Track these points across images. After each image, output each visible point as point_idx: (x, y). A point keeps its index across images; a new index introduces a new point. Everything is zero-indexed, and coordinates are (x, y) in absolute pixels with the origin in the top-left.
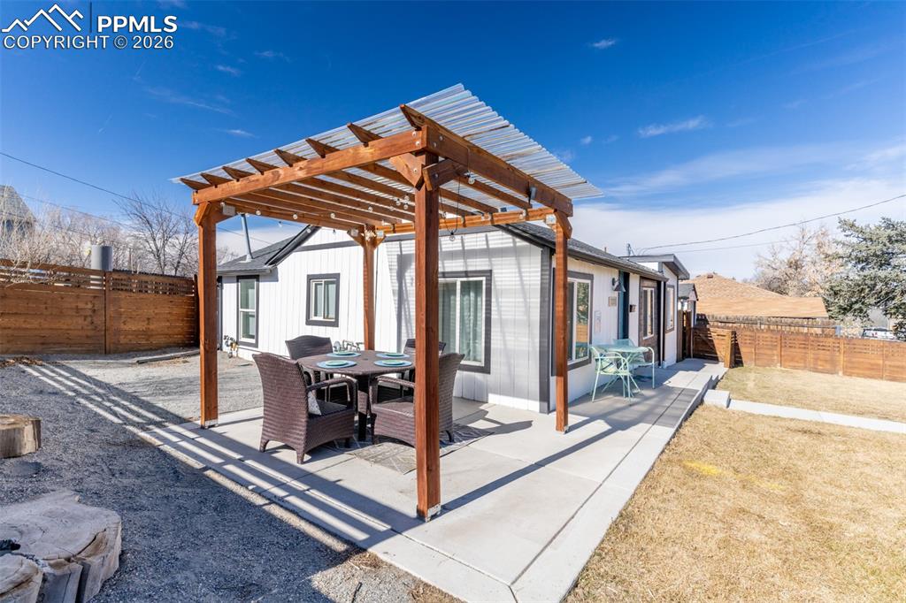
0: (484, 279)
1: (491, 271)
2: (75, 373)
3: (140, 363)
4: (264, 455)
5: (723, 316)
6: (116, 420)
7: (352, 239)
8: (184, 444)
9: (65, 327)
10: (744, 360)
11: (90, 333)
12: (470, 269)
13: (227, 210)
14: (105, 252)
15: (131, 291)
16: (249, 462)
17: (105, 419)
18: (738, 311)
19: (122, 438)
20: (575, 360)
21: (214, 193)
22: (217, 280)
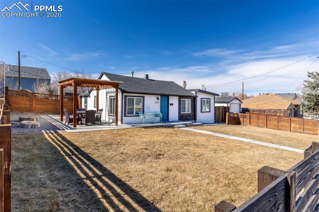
9: (49, 107)
20: (134, 115)
21: (63, 84)
22: (81, 97)
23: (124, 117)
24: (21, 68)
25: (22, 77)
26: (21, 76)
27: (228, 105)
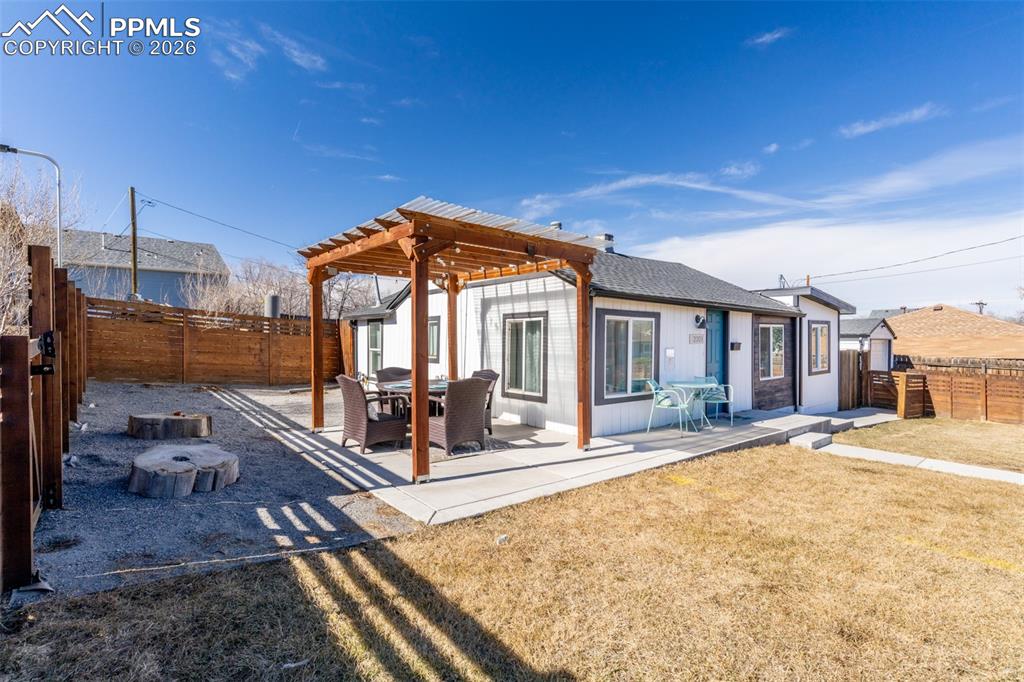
0: (541, 319)
1: (547, 312)
2: (244, 397)
3: (292, 393)
4: (343, 448)
5: (933, 358)
6: (260, 425)
7: (437, 288)
8: (297, 441)
9: (240, 363)
10: (936, 411)
11: (259, 368)
12: (533, 310)
13: (331, 271)
14: (275, 300)
15: (288, 334)
16: (331, 451)
17: (254, 424)
18: (956, 352)
19: (261, 435)
20: (630, 393)
21: (317, 261)
22: (354, 323)
23: (596, 404)
24: (139, 243)
25: (144, 267)
26: (139, 267)
27: (862, 345)
